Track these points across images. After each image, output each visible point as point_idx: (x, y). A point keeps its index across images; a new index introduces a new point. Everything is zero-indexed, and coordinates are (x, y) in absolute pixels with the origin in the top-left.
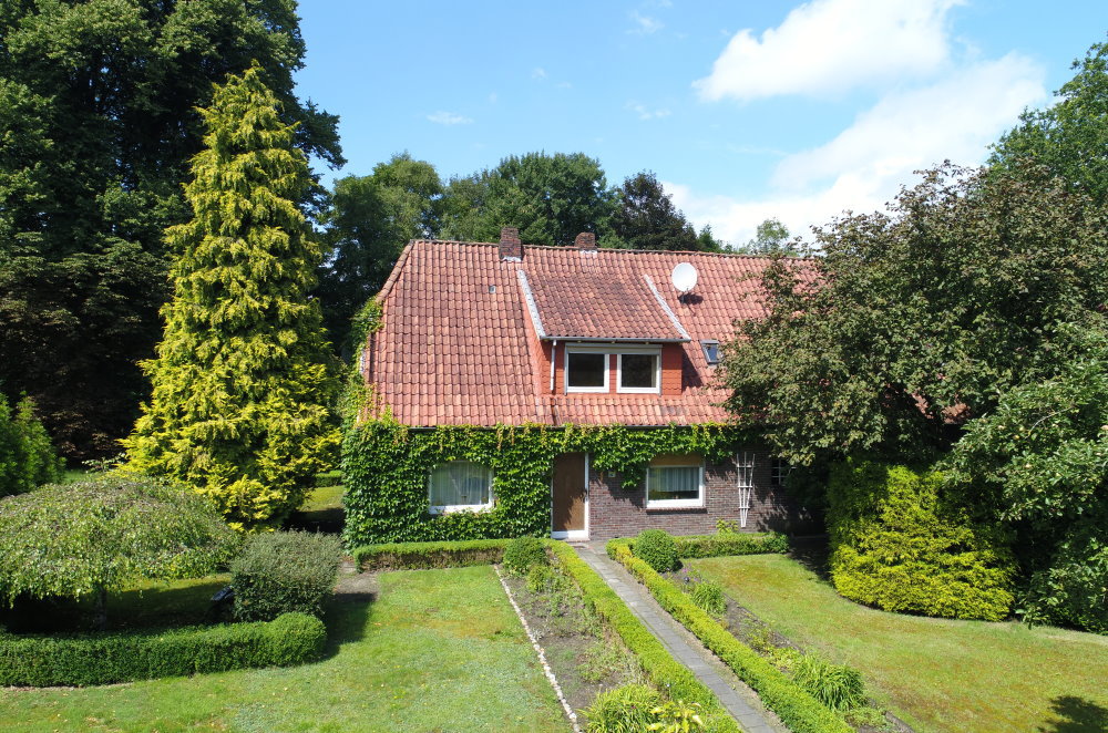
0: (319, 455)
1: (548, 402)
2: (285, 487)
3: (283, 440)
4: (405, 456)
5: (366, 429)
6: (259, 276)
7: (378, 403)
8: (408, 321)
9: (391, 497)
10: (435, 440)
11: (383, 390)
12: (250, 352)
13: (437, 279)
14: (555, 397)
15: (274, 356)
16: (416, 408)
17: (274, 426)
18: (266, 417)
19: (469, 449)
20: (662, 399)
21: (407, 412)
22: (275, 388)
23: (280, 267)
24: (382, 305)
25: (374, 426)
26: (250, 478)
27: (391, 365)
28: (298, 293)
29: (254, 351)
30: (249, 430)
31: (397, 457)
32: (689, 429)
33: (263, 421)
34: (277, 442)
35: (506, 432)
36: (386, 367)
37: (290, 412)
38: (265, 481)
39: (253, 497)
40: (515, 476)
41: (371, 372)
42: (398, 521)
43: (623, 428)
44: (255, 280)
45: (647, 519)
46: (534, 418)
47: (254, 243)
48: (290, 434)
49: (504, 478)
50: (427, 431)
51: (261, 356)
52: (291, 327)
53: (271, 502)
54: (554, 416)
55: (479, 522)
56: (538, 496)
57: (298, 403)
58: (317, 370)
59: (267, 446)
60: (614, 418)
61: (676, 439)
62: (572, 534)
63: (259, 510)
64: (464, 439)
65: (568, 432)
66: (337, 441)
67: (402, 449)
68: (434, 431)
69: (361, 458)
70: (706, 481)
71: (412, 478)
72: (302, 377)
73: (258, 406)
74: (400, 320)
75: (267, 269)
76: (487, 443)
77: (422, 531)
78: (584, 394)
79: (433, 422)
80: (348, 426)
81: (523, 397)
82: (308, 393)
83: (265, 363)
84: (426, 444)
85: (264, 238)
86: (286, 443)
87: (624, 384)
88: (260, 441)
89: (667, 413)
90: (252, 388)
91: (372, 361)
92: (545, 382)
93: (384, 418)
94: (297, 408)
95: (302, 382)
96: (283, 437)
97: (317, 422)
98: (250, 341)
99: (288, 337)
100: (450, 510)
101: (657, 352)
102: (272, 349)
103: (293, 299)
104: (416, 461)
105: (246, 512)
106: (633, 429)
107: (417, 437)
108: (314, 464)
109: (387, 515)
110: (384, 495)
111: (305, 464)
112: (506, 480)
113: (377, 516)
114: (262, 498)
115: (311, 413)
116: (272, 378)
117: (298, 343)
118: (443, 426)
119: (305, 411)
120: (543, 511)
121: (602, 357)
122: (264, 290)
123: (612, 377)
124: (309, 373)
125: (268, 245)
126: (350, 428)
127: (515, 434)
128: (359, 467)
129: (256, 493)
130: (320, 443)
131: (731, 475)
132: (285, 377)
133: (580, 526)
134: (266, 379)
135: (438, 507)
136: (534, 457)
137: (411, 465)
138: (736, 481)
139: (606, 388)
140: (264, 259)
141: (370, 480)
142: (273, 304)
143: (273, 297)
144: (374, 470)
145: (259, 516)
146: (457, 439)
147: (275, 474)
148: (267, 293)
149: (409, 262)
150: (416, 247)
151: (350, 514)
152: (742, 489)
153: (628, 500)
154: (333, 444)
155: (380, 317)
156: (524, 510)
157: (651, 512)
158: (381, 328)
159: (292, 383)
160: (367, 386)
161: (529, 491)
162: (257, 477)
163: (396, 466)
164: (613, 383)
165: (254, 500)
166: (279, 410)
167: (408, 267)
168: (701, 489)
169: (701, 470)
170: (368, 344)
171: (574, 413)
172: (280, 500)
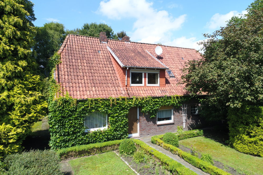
0: (39, 112)
1: (125, 89)
2: (24, 127)
3: (22, 107)
4: (76, 111)
5: (59, 101)
6: (8, 35)
7: (63, 90)
8: (71, 61)
9: (70, 127)
10: (87, 104)
11: (64, 86)
12: (5, 68)
13: (80, 47)
14: (127, 88)
15: (17, 71)
16: (78, 92)
17: (18, 101)
18: (14, 97)
19: (100, 107)
20: (160, 88)
21: (75, 94)
22: (17, 84)
23: (19, 33)
24: (60, 55)
25: (63, 99)
26: (6, 124)
27: (66, 77)
28: (27, 46)
29: (7, 68)
30: (5, 103)
31: (72, 111)
32: (170, 97)
33: (12, 99)
34: (19, 107)
35: (113, 100)
36: (64, 77)
37: (25, 95)
38: (14, 125)
39: (8, 133)
40: (117, 116)
41: (59, 79)
42: (73, 137)
43: (151, 97)
44: (7, 38)
45: (157, 128)
46: (122, 95)
47: (6, 21)
48: (25, 104)
49: (113, 117)
50: (84, 101)
51: (10, 70)
52: (24, 59)
53: (17, 134)
54: (128, 94)
55: (104, 134)
56: (124, 123)
57: (28, 91)
58: (36, 77)
59: (14, 110)
60: (147, 94)
61: (167, 101)
62: (134, 135)
63: (12, 138)
64: (98, 103)
65: (134, 99)
66: (46, 106)
67: (74, 108)
68: (86, 101)
69: (57, 113)
70: (174, 114)
71: (78, 119)
72: (30, 80)
73: (9, 92)
74: (68, 60)
75: (13, 33)
76: (107, 105)
77: (83, 140)
78: (136, 86)
79: (86, 97)
80: (51, 100)
81: (116, 88)
82: (33, 87)
83: (12, 74)
84: (83, 106)
85: (11, 20)
86: (24, 108)
87: (149, 83)
88: (11, 107)
89: (163, 92)
90: (6, 85)
91: (58, 75)
92: (123, 83)
93: (66, 96)
94: (28, 93)
95: (30, 82)
96: (22, 105)
97: (37, 98)
98: (5, 64)
99: (23, 63)
100: (92, 130)
101: (158, 72)
102: (16, 68)
103: (25, 47)
104: (80, 113)
105: (5, 140)
106: (154, 98)
107: (80, 103)
108: (36, 116)
109: (69, 135)
110: (67, 127)
111: (33, 116)
112: (114, 118)
113: (64, 135)
114: (13, 132)
115: (34, 95)
116: (16, 80)
117: (27, 66)
118: (90, 99)
119: (32, 94)
120: (126, 128)
121: (142, 74)
122: (11, 43)
123: (145, 80)
124: (33, 78)
125: (13, 23)
126: (51, 101)
127: (116, 101)
128: (56, 116)
129: (10, 131)
130: (39, 107)
131: (180, 112)
132: (22, 80)
133: (136, 132)
134: (13, 81)
135: (88, 130)
136: (123, 109)
137: (78, 114)
138: (182, 113)
139: (143, 85)
140: (11, 28)
141: (61, 122)
142: (15, 49)
143: (16, 46)
144: (63, 117)
145: (11, 141)
146: (96, 103)
147: (19, 122)
148: (13, 44)
149: (68, 41)
150: (70, 36)
151: (53, 135)
152: (184, 116)
153: (151, 122)
154: (45, 108)
155: (60, 59)
156: (120, 128)
157: (159, 125)
158: (61, 63)
159: (26, 82)
160: (58, 84)
161: (122, 121)
162: (10, 123)
163: (72, 115)
164: (145, 83)
165: (9, 134)
166: (20, 94)
167: (69, 43)
168: (172, 116)
169: (172, 110)
170: (56, 68)
171: (134, 93)
172: (21, 132)
